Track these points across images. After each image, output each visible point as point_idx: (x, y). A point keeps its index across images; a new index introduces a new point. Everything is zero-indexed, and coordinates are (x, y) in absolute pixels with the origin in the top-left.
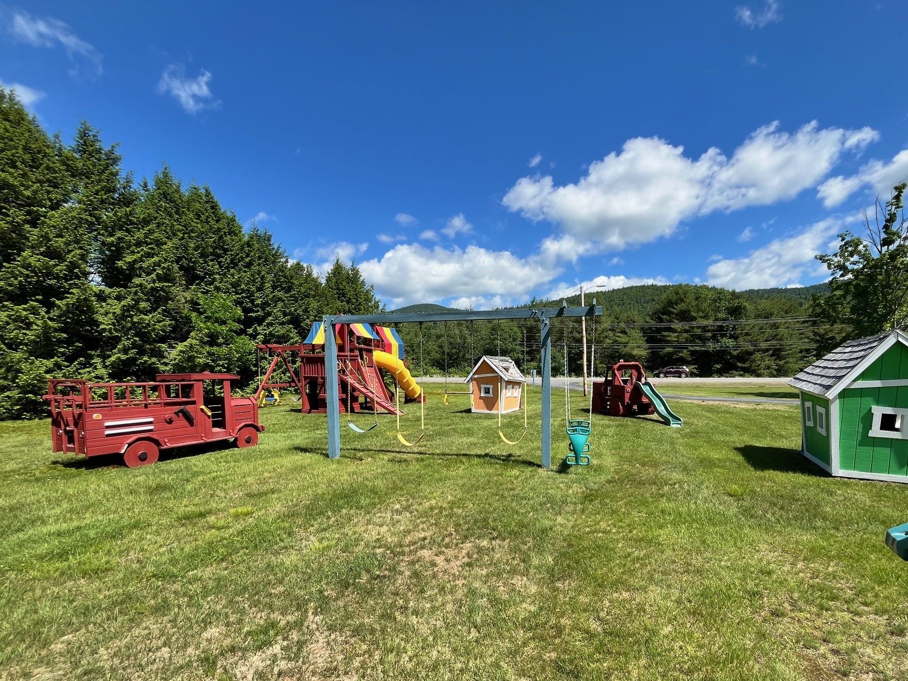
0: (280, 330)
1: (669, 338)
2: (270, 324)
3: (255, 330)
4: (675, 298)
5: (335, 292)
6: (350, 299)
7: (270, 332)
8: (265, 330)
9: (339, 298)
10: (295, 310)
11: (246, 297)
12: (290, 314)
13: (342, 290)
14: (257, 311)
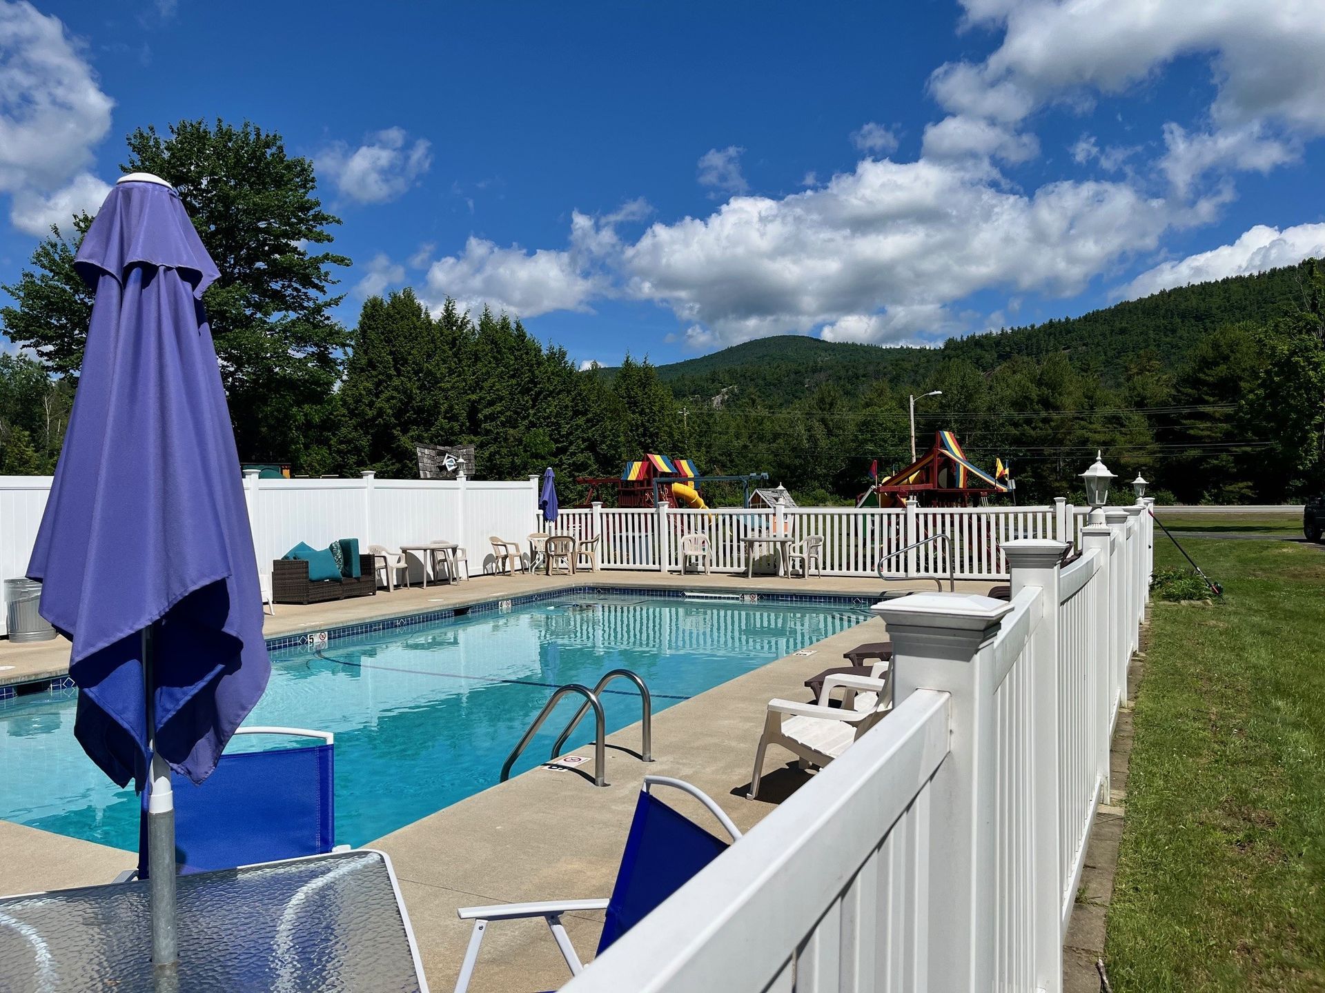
0: (580, 458)
1: (1192, 432)
2: (574, 454)
3: (561, 460)
4: (1211, 354)
5: (625, 401)
6: (643, 409)
7: (574, 462)
8: (569, 459)
9: (630, 407)
10: (593, 436)
11: (555, 430)
12: (588, 439)
13: (634, 397)
14: (563, 442)
